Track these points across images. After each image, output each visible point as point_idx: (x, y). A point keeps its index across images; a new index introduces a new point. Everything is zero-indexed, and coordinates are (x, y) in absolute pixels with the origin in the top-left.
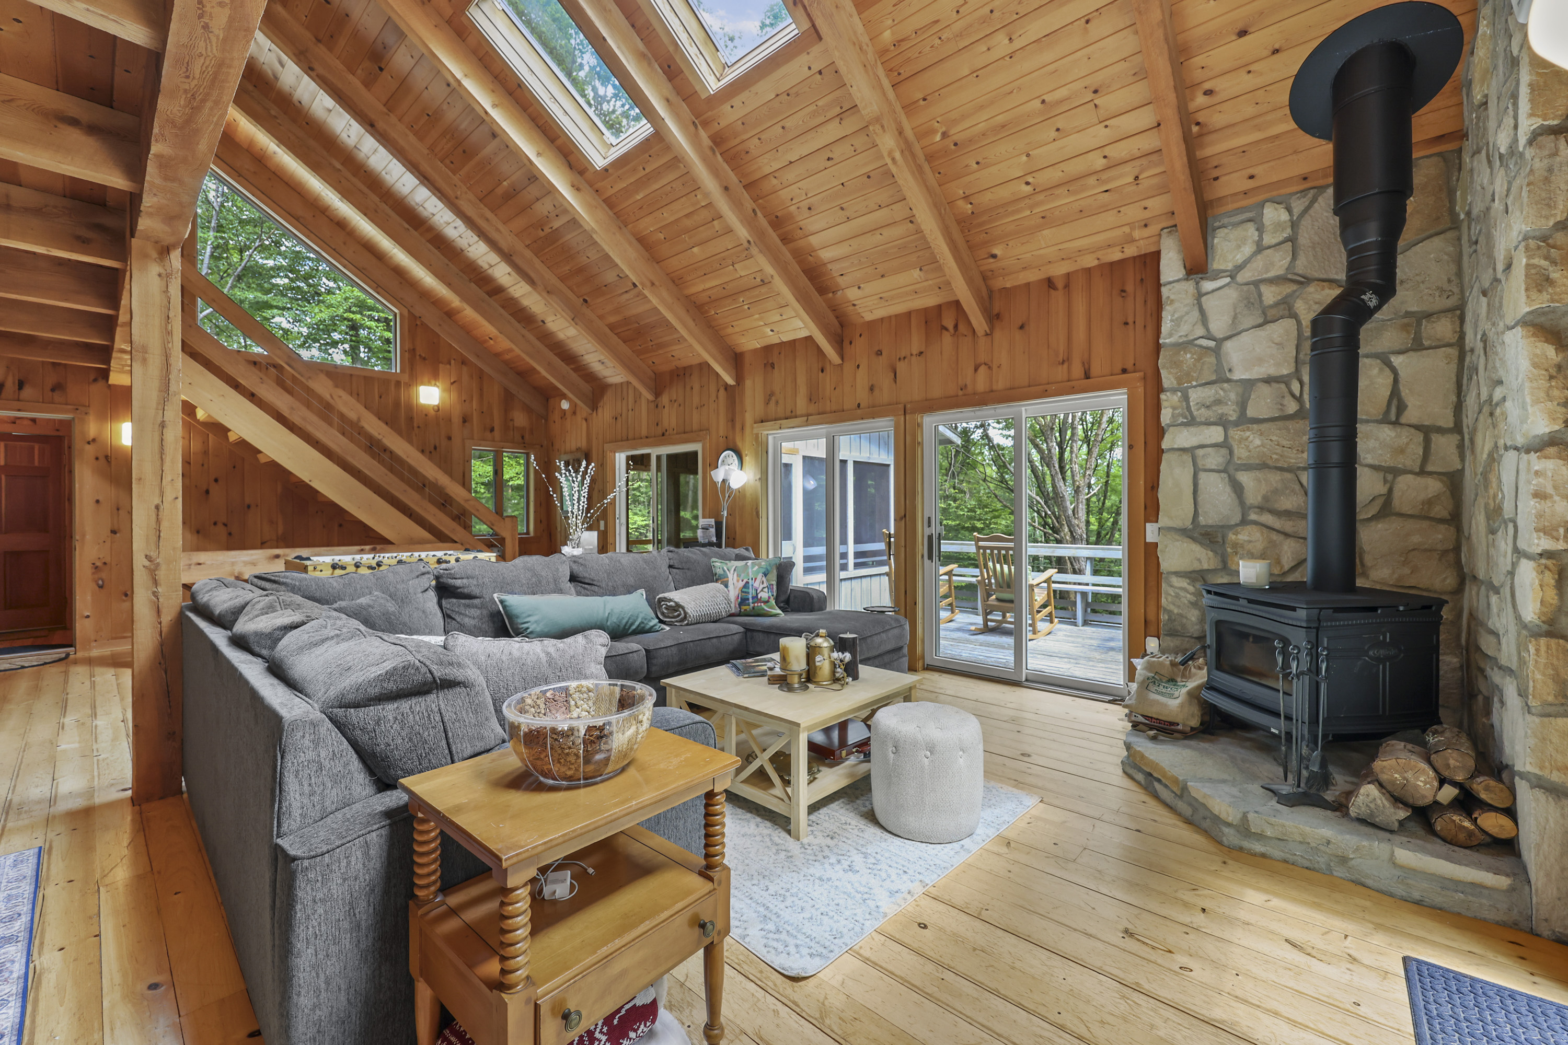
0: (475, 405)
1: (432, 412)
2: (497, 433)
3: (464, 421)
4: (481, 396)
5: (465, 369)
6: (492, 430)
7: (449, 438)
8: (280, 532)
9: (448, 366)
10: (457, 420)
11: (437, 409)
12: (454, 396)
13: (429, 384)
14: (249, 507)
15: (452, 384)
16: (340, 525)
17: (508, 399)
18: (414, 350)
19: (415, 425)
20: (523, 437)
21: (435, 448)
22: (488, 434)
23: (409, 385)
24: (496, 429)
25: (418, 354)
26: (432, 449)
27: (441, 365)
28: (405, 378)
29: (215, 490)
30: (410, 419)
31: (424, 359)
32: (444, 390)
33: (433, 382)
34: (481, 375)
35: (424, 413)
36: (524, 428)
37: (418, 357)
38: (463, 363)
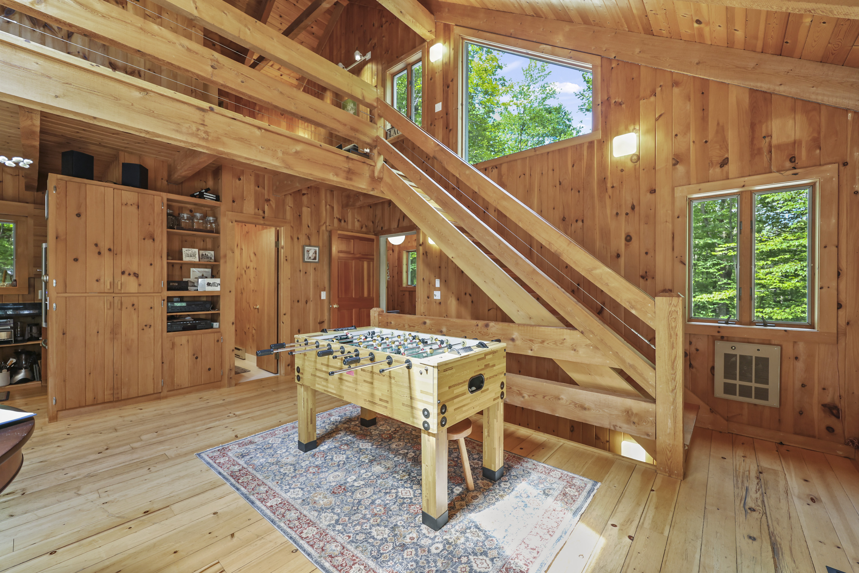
0: (692, 136)
1: (630, 164)
2: (734, 166)
3: (676, 163)
4: (704, 119)
5: (677, 91)
6: (724, 163)
7: (653, 191)
9: (652, 99)
10: (664, 163)
12: (660, 135)
15: (657, 120)
17: (758, 108)
18: (608, 99)
19: (609, 185)
20: (792, 159)
21: (633, 208)
22: (716, 171)
25: (613, 101)
26: (629, 210)
27: (642, 102)
30: (604, 180)
31: (620, 104)
32: (645, 132)
33: (631, 127)
34: (704, 89)
35: (620, 168)
36: (796, 144)
37: (612, 106)
38: (676, 84)
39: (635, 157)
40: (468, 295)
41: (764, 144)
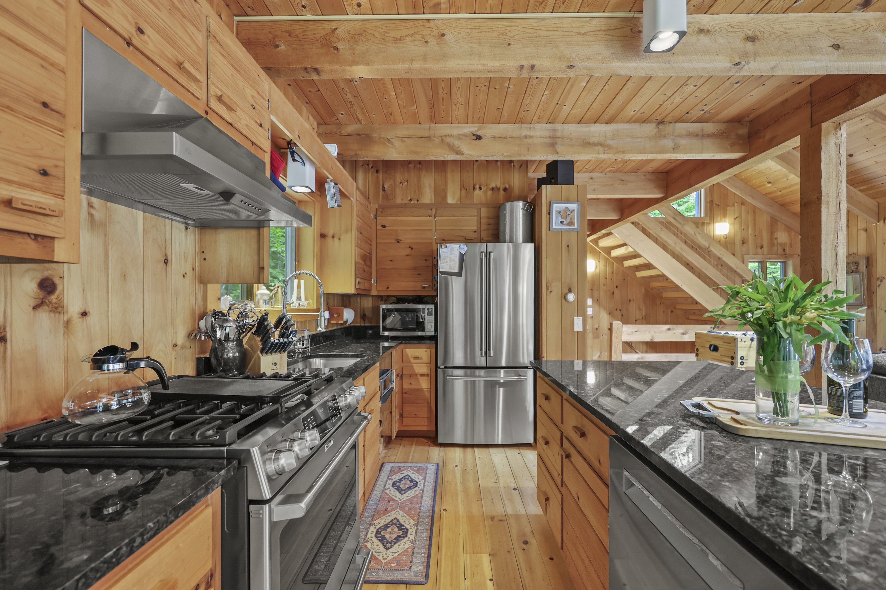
0: (750, 231)
1: (723, 239)
2: (765, 249)
3: (743, 243)
4: (755, 224)
5: (743, 207)
6: (762, 247)
8: (644, 314)
9: (733, 208)
10: (738, 242)
11: (726, 237)
12: (737, 227)
13: (721, 221)
14: (630, 301)
15: (735, 219)
16: (672, 312)
17: (773, 223)
18: (712, 201)
20: (784, 250)
22: (759, 251)
23: (709, 224)
24: (764, 246)
25: (715, 203)
27: (728, 208)
28: (707, 220)
29: (617, 292)
31: (718, 205)
32: (730, 224)
33: (723, 220)
34: (755, 210)
35: (718, 240)
36: (785, 244)
37: (714, 205)
38: (742, 204)
39: (725, 236)
40: (618, 311)
41: (775, 242)
